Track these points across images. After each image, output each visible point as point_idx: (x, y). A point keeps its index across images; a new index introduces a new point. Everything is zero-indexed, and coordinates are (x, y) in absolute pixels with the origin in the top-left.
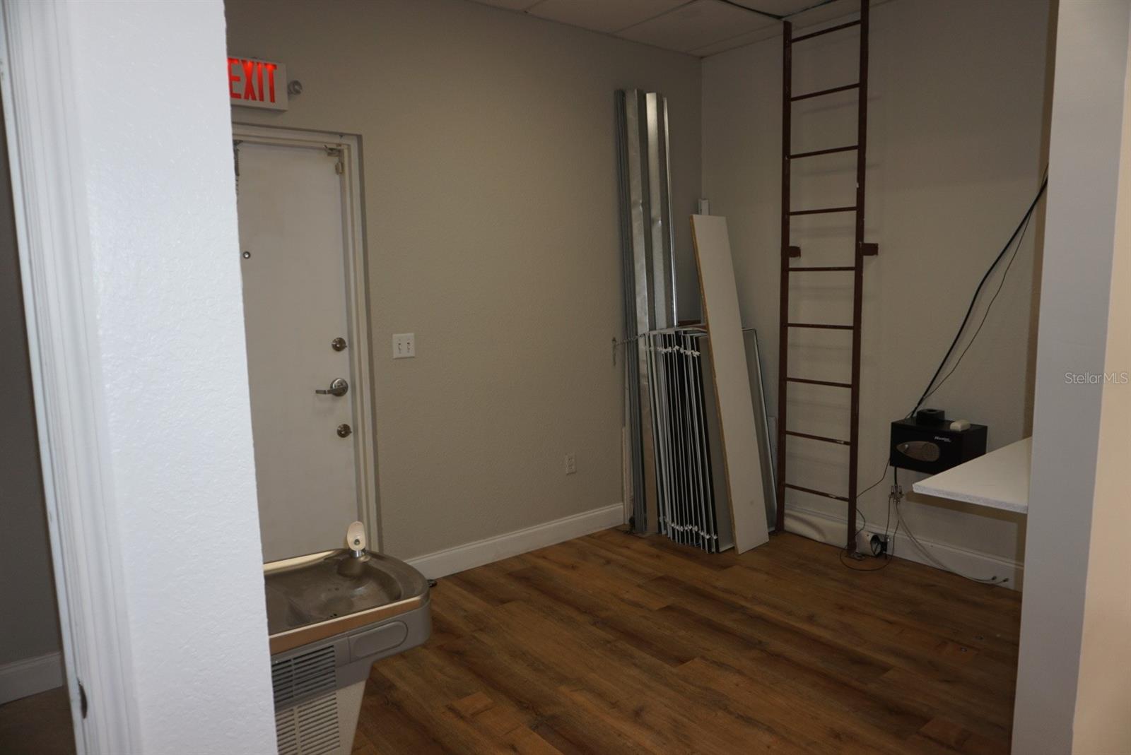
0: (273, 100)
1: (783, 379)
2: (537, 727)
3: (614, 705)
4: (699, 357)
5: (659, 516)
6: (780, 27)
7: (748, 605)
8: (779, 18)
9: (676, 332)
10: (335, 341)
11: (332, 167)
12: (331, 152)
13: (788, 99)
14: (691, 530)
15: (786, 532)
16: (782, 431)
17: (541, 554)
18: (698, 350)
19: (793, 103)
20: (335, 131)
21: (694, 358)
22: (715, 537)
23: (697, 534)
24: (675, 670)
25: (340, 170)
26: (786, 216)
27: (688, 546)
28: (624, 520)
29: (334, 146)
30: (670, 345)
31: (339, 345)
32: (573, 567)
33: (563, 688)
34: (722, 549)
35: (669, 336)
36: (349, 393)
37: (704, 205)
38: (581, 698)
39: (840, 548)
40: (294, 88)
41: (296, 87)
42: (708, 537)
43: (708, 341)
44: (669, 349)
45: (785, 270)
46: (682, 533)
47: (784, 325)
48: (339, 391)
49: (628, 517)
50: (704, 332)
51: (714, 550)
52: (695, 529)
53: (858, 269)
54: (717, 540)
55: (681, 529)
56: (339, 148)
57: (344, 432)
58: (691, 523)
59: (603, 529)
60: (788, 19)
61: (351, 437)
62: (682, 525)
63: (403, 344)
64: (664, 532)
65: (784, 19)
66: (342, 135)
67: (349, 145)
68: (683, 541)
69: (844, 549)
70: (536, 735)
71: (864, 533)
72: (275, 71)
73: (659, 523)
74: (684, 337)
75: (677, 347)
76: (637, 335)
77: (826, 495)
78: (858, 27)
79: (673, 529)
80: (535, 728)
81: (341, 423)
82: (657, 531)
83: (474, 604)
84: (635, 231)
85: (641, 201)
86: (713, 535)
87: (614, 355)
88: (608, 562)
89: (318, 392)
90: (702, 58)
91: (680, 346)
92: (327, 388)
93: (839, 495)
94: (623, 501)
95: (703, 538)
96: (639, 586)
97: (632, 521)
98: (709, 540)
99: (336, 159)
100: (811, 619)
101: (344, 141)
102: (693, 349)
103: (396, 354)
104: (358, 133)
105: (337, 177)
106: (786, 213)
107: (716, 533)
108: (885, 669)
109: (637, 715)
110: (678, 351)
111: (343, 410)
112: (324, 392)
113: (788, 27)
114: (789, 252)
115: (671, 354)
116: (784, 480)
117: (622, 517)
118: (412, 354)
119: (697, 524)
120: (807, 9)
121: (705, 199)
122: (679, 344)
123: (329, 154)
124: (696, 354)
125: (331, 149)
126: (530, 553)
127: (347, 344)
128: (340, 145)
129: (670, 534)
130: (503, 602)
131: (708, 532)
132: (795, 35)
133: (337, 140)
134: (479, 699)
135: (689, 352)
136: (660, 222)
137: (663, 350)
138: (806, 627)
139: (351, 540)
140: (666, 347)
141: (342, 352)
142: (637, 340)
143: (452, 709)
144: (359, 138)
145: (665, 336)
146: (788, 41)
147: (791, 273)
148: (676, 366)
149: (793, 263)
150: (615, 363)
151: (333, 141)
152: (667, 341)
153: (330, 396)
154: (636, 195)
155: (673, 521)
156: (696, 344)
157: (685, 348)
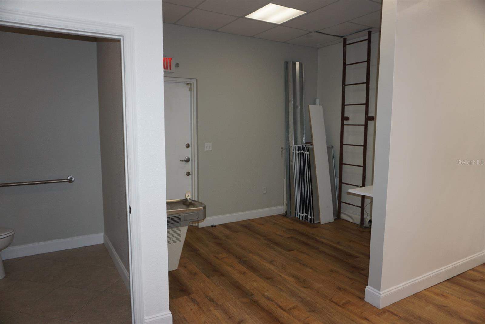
0: (170, 69)
1: (341, 164)
2: (240, 262)
3: (265, 259)
4: (309, 155)
5: (295, 210)
6: (342, 40)
7: (318, 238)
8: (342, 37)
9: (302, 146)
10: (187, 145)
11: (188, 89)
12: (188, 84)
13: (345, 65)
14: (305, 215)
15: (341, 219)
16: (341, 182)
17: (253, 220)
18: (309, 152)
19: (347, 67)
20: (189, 78)
21: (307, 155)
22: (313, 218)
23: (307, 217)
24: (287, 253)
25: (190, 89)
26: (343, 106)
27: (303, 221)
28: (284, 212)
29: (188, 82)
30: (300, 150)
31: (188, 146)
32: (262, 225)
33: (251, 255)
34: (315, 222)
35: (300, 147)
36: (190, 162)
37: (317, 101)
38: (256, 257)
39: (357, 224)
40: (177, 65)
41: (178, 65)
42: (310, 218)
43: (313, 149)
44: (300, 152)
45: (343, 125)
46: (302, 216)
47: (342, 144)
48: (187, 161)
49: (285, 211)
50: (311, 146)
51: (312, 222)
52: (307, 215)
53: (366, 125)
54: (313, 219)
55: (302, 215)
56: (191, 83)
57: (188, 174)
58: (305, 213)
59: (276, 214)
60: (345, 37)
61: (190, 176)
62: (302, 213)
63: (208, 146)
64: (297, 216)
65: (343, 37)
66: (191, 79)
67: (193, 82)
68: (303, 219)
69: (359, 225)
70: (239, 264)
71: (366, 219)
72: (171, 60)
73: (295, 213)
74: (305, 147)
75: (302, 151)
76: (289, 146)
77: (354, 205)
78: (367, 41)
79: (300, 215)
80: (239, 262)
81: (188, 171)
82: (295, 216)
83: (227, 232)
84: (290, 110)
85: (292, 100)
86: (312, 217)
87: (282, 153)
88: (275, 224)
89: (181, 161)
90: (318, 48)
91: (303, 151)
92: (184, 160)
93: (358, 205)
94: (284, 205)
95: (309, 218)
96: (283, 231)
97: (286, 212)
98: (311, 219)
99: (189, 87)
100: (338, 243)
101: (192, 81)
102: (307, 152)
103: (206, 149)
104: (196, 78)
105: (189, 92)
106: (343, 105)
107: (313, 216)
108: (357, 257)
109: (271, 262)
110: (303, 152)
111: (188, 167)
112: (183, 161)
113: (345, 40)
114: (344, 118)
115: (300, 153)
116: (341, 200)
117: (283, 211)
118: (211, 150)
119: (307, 213)
120: (351, 34)
121: (318, 99)
122: (303, 150)
123: (187, 85)
124: (308, 153)
125: (188, 83)
126: (248, 220)
127: (190, 146)
128: (190, 82)
129: (299, 217)
130: (237, 232)
131: (311, 216)
132: (348, 43)
133: (190, 80)
134: (225, 255)
135: (306, 153)
136: (299, 107)
137: (297, 152)
138: (336, 245)
139: (187, 196)
140: (298, 151)
141: (188, 148)
142: (289, 148)
143: (215, 256)
144: (197, 80)
145: (298, 147)
146: (345, 45)
147: (345, 126)
148: (302, 157)
149: (346, 122)
150: (282, 156)
151: (188, 81)
152: (299, 149)
153: (185, 162)
154: (291, 98)
155: (299, 212)
156: (309, 150)
157: (305, 151)
